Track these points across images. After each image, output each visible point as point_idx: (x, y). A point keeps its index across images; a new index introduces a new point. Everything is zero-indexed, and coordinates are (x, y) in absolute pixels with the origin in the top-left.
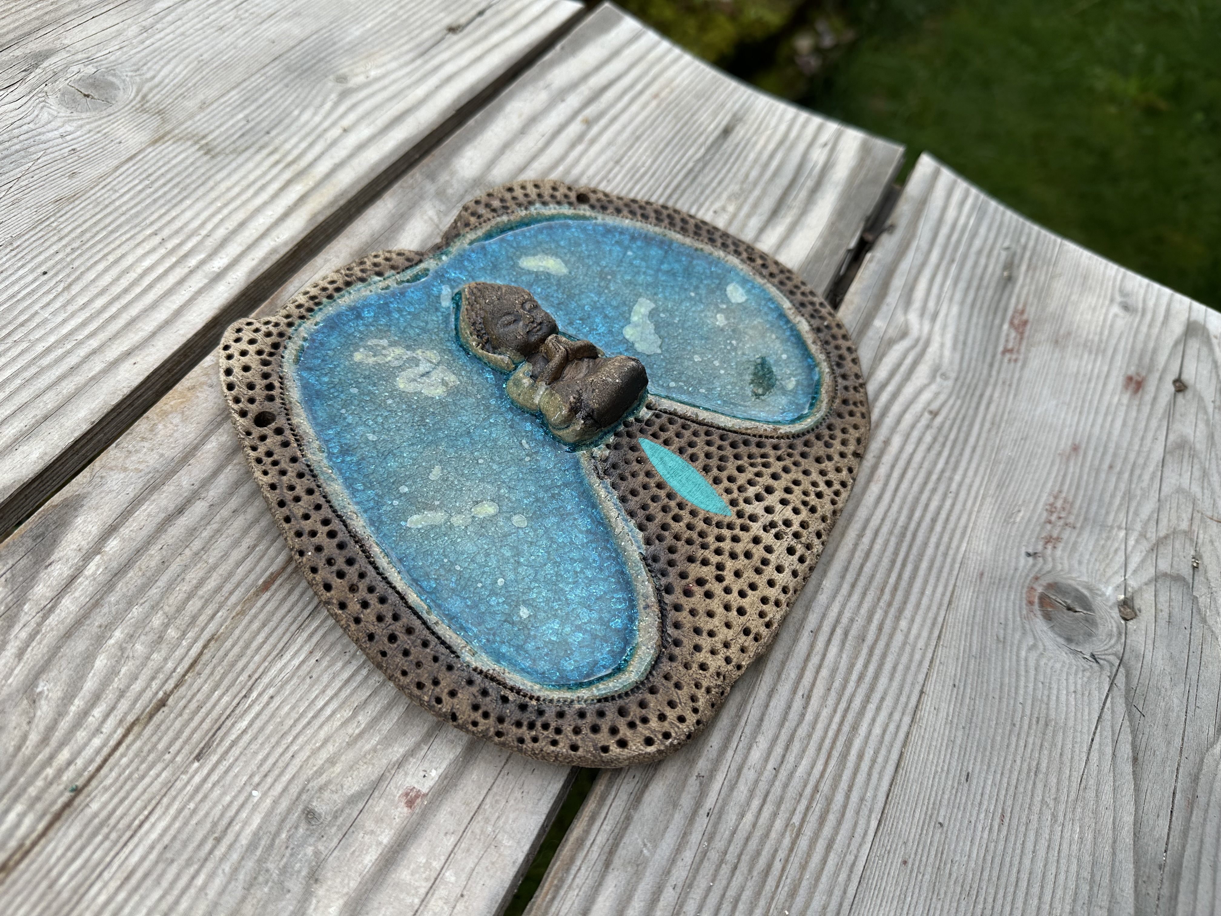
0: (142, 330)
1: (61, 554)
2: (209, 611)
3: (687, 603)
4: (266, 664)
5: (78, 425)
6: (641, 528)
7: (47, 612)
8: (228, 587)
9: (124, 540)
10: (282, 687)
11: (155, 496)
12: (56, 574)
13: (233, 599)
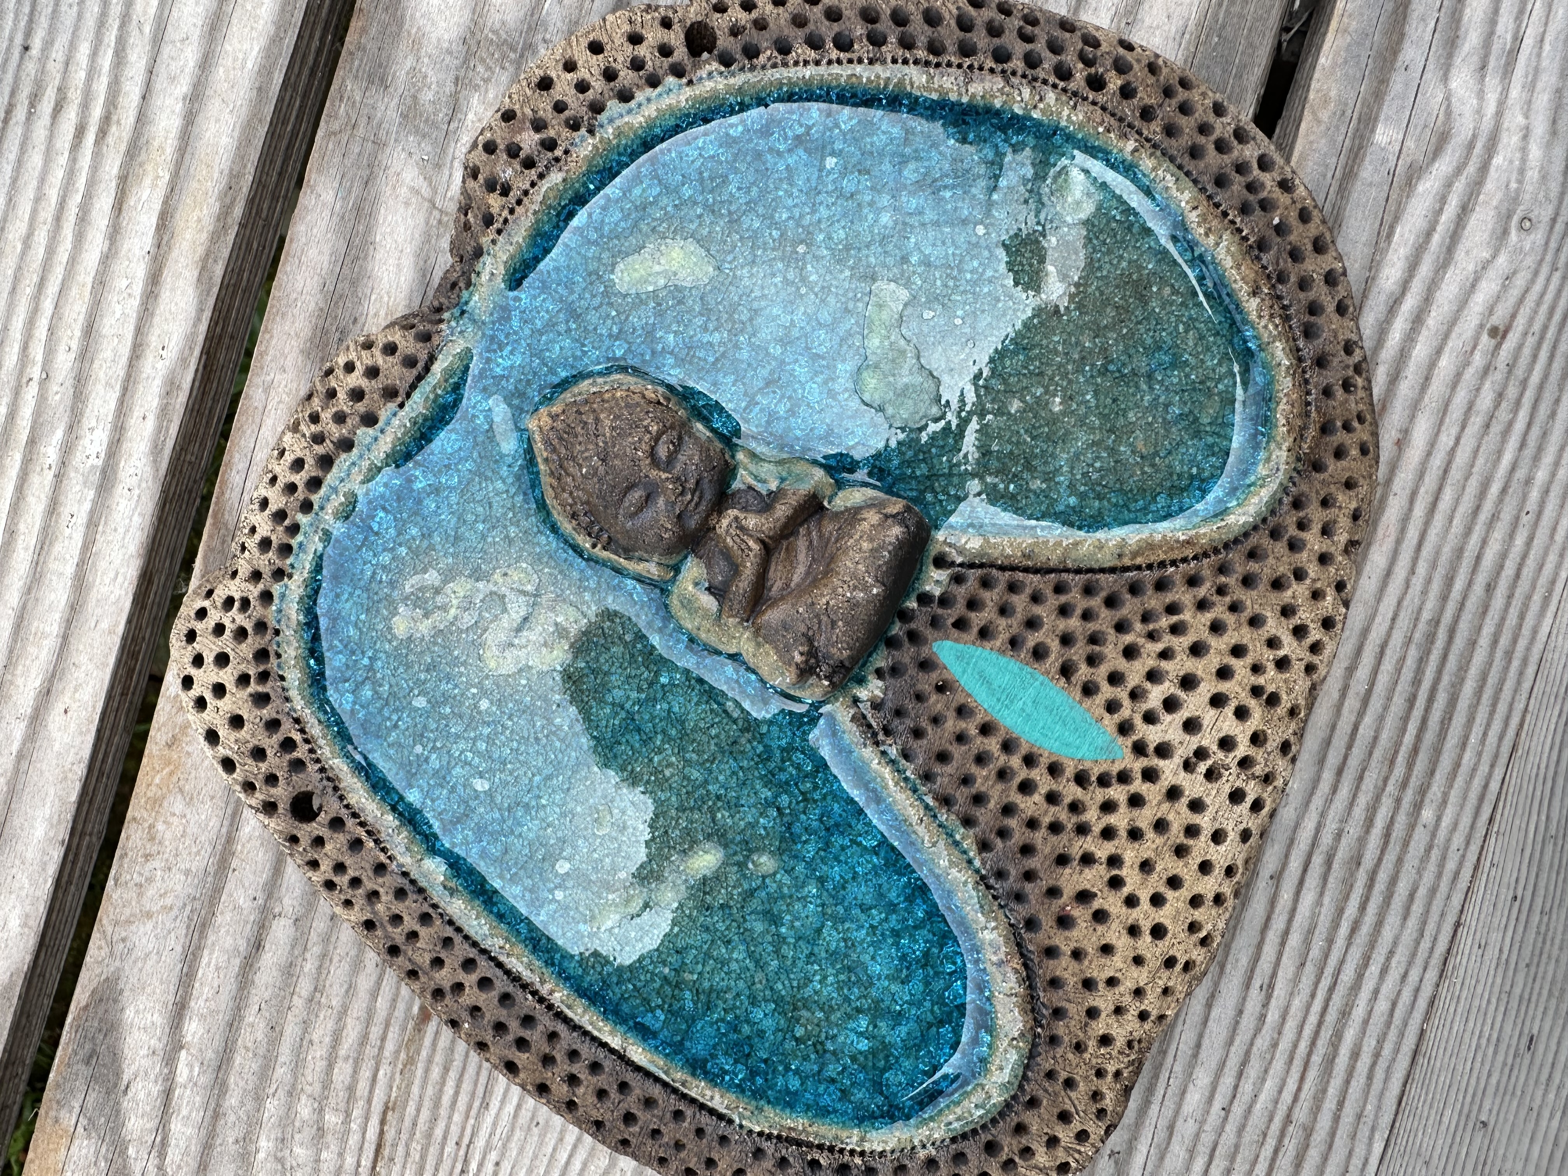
0: (44, 635)
1: (133, 1068)
2: (365, 1074)
3: (1064, 942)
4: (471, 1121)
5: (45, 853)
6: (968, 822)
7: (161, 1148)
8: (375, 1032)
9: (203, 1017)
10: (504, 1146)
11: (211, 938)
12: (142, 1095)
13: (390, 1046)
